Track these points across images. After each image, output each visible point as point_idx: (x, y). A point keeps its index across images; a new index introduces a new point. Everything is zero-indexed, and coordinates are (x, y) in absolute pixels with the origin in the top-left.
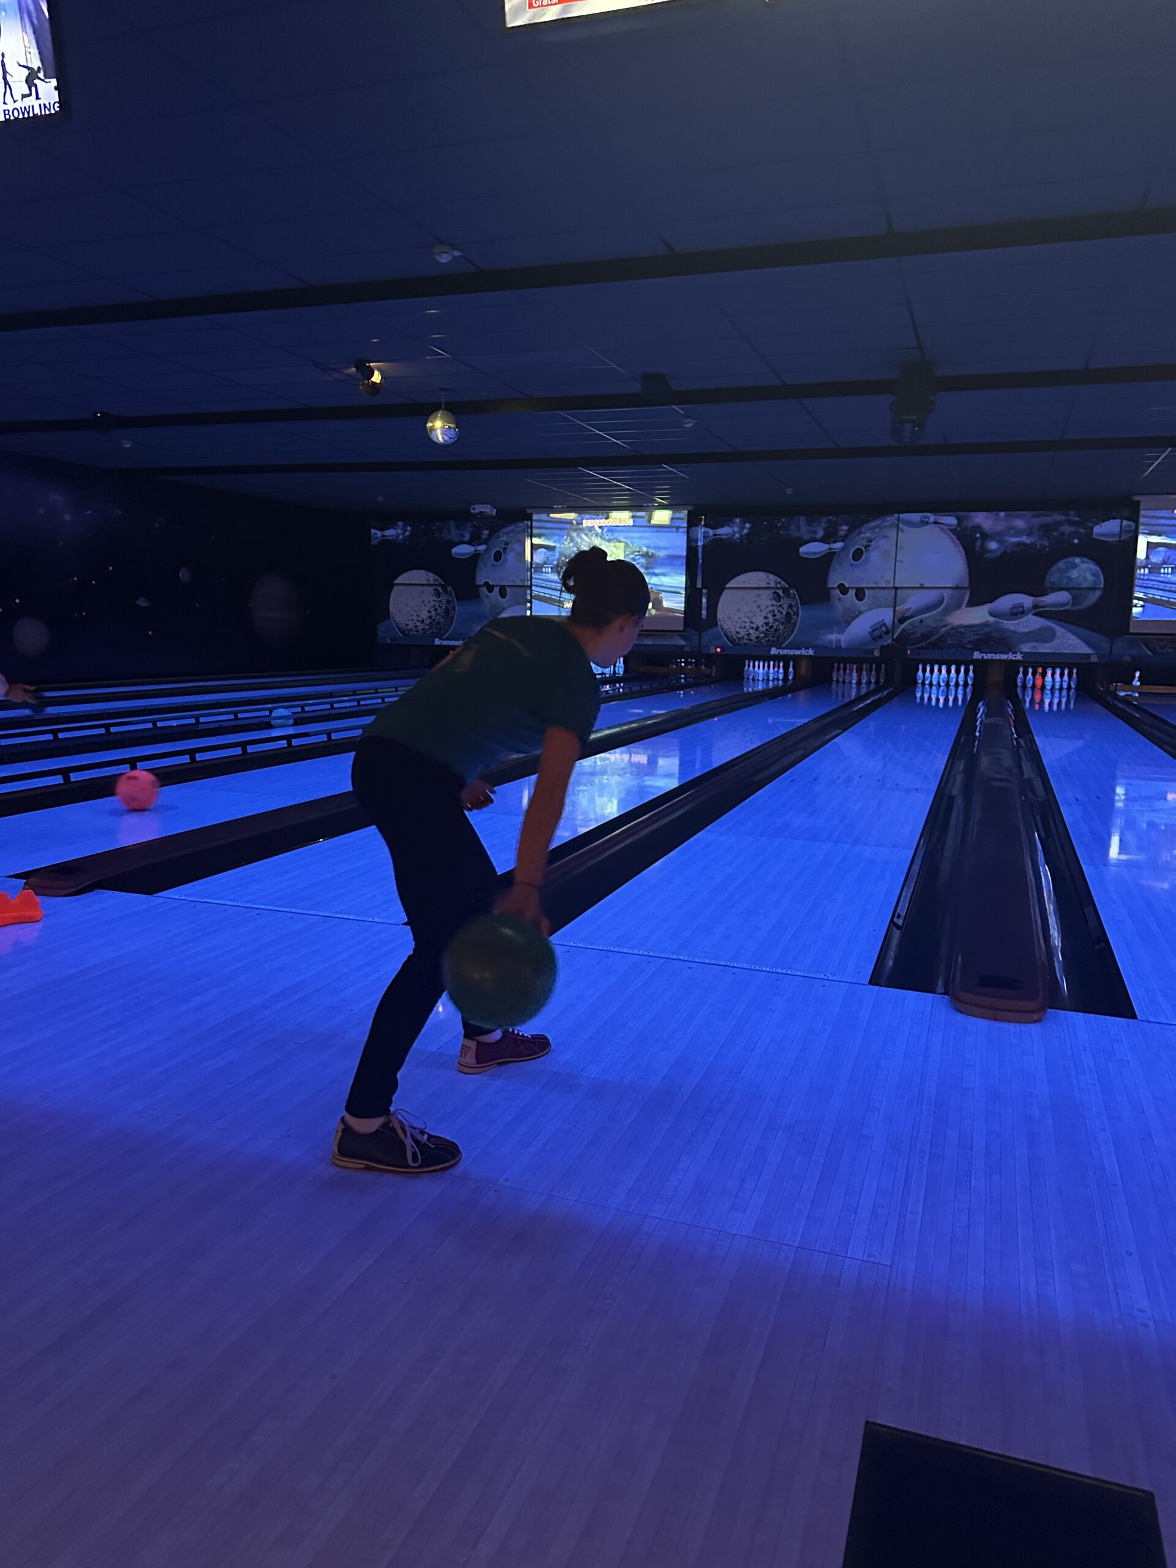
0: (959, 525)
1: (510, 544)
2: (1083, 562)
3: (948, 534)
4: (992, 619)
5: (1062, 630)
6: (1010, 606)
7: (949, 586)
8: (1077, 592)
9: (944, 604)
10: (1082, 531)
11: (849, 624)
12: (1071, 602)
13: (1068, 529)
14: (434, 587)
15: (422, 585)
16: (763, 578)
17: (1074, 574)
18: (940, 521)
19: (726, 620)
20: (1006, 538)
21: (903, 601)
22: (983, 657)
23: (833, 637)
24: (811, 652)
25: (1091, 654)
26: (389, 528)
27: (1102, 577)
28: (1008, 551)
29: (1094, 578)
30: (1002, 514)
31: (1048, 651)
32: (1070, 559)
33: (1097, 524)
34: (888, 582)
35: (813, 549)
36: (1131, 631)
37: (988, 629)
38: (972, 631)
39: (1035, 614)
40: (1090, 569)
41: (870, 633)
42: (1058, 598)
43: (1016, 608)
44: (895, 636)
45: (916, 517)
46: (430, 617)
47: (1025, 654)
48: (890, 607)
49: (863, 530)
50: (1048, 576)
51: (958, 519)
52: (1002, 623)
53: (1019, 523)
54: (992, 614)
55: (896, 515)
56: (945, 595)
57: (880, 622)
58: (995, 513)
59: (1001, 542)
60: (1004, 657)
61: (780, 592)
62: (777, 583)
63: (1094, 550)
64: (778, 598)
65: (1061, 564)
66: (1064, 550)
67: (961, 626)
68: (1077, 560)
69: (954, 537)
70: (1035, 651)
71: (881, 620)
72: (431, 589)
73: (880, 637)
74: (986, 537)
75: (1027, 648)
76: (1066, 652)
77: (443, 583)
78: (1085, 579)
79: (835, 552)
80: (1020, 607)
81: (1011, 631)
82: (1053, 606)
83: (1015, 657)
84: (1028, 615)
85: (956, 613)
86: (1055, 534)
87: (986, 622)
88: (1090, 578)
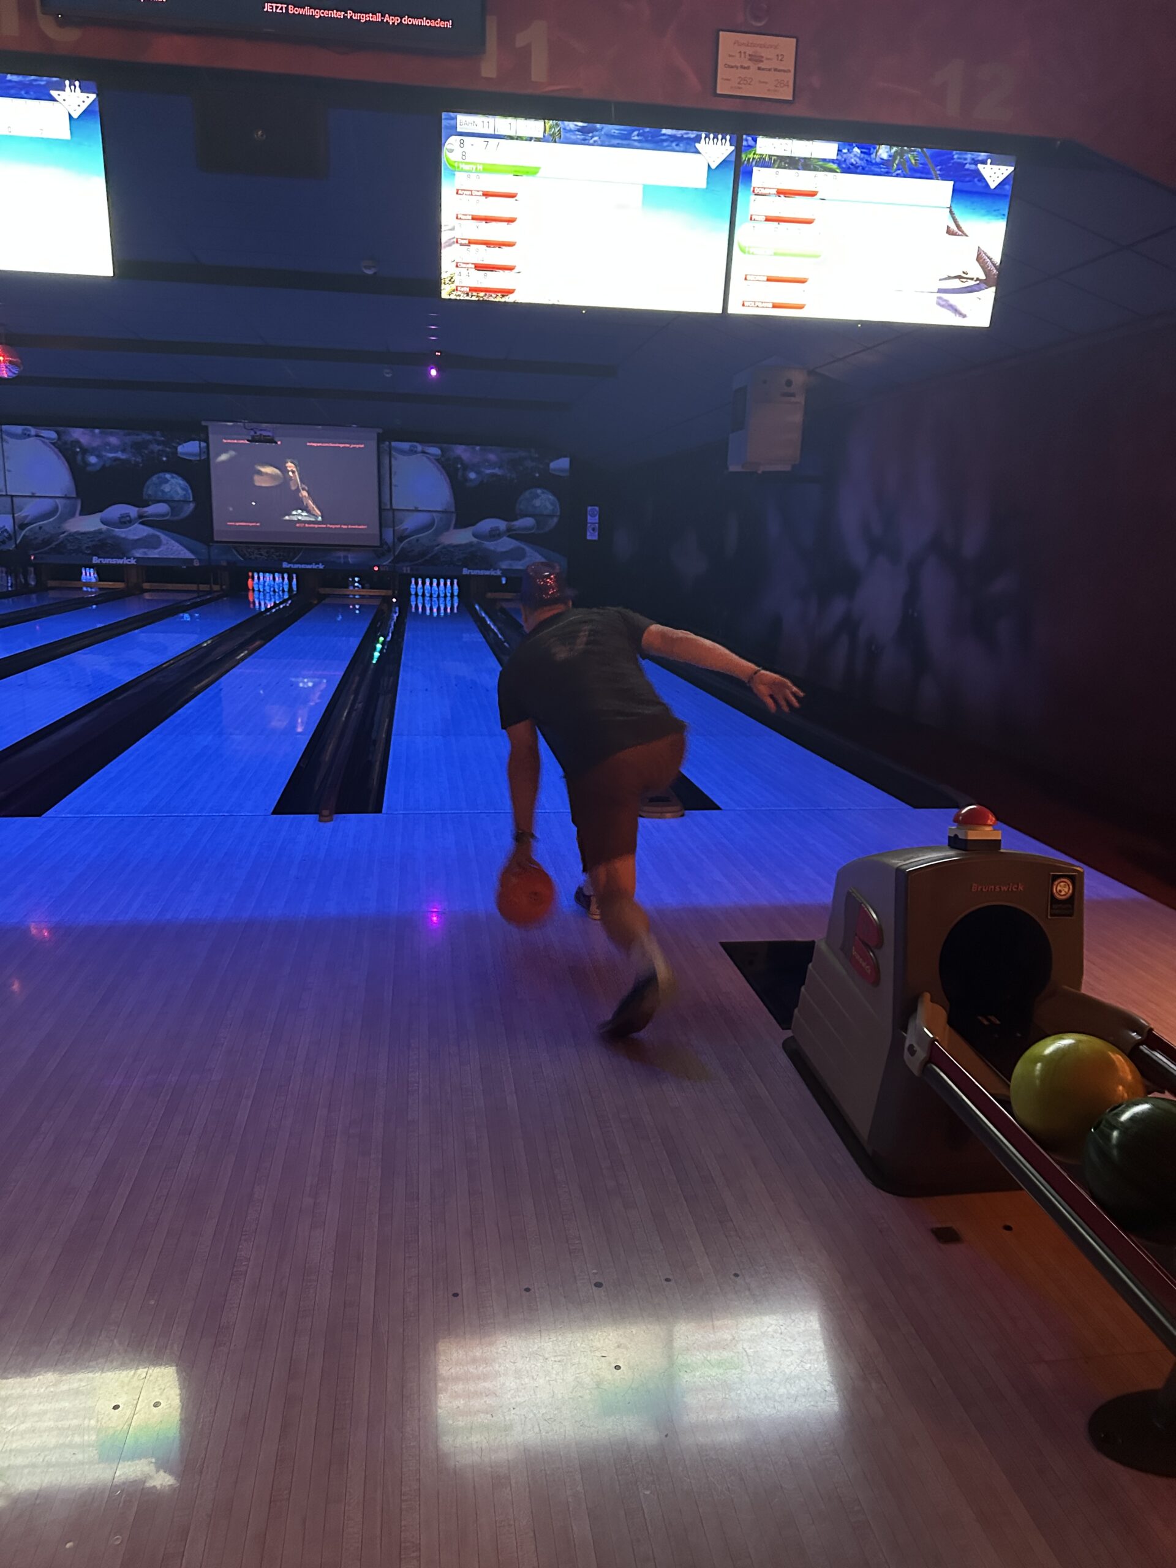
0: (59, 438)
2: (173, 477)
3: (51, 448)
4: (104, 527)
5: (167, 538)
6: (119, 516)
7: (60, 495)
8: (173, 504)
9: (59, 512)
10: (168, 449)
12: (170, 514)
13: (156, 448)
17: (167, 488)
18: (42, 435)
20: (104, 453)
21: (20, 509)
22: (101, 561)
25: (194, 559)
27: (190, 491)
28: (108, 465)
29: (184, 492)
30: (97, 431)
31: (157, 556)
32: (161, 475)
33: (180, 444)
36: (216, 539)
37: (102, 536)
38: (89, 538)
39: (142, 523)
40: (180, 484)
42: (161, 508)
43: (123, 517)
44: (18, 541)
45: (18, 429)
47: (138, 559)
48: (9, 513)
50: (145, 490)
51: (57, 432)
52: (113, 531)
53: (113, 440)
54: (103, 522)
56: (57, 505)
58: (91, 429)
59: (98, 456)
60: (120, 561)
63: (181, 467)
65: (154, 479)
66: (155, 467)
67: (76, 533)
68: (168, 476)
69: (56, 450)
70: (146, 556)
73: (3, 542)
74: (85, 451)
75: (139, 553)
76: (172, 557)
78: (176, 491)
80: (127, 516)
81: (124, 539)
82: (152, 516)
83: (129, 562)
84: (134, 524)
85: (72, 520)
86: (146, 452)
87: (101, 529)
88: (180, 491)
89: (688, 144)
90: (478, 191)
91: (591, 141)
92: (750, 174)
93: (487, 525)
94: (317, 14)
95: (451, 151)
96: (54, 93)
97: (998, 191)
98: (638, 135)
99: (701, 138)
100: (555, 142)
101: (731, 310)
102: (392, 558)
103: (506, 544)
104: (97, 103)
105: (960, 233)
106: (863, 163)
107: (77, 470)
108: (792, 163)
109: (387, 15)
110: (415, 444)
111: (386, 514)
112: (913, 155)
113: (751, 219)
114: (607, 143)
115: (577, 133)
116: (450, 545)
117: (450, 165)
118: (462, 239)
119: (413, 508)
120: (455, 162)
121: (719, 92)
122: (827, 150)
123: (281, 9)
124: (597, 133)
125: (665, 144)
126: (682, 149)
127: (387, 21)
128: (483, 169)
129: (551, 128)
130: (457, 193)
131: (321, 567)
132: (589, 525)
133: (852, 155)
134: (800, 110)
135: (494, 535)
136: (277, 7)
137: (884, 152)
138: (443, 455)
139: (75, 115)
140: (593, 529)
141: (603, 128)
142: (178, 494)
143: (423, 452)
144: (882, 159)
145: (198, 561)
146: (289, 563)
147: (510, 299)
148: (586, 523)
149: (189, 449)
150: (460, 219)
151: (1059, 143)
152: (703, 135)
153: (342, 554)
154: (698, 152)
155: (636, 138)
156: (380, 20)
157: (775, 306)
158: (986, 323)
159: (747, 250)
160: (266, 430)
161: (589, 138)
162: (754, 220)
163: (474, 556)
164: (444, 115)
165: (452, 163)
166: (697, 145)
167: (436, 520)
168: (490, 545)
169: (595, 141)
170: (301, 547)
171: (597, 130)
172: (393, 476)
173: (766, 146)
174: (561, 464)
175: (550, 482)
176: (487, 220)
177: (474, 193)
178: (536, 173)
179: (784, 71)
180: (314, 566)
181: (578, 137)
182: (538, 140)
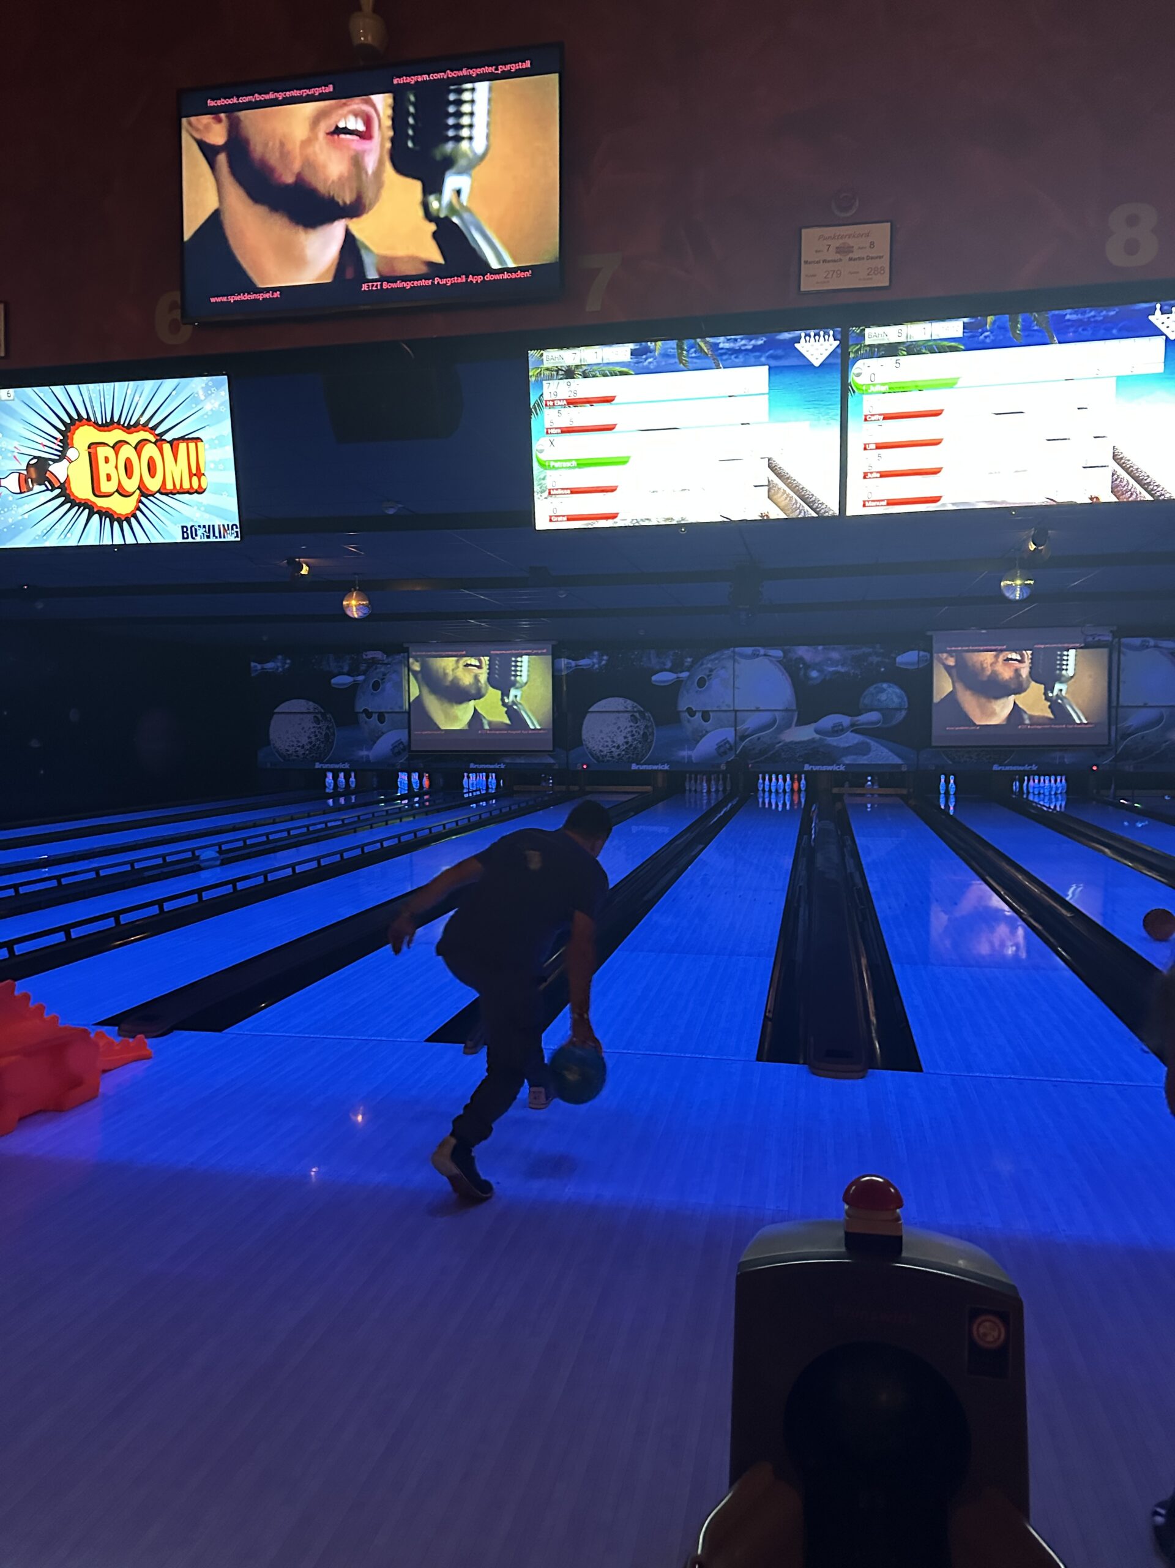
0: (784, 657)
1: (388, 675)
2: (890, 687)
3: (778, 666)
4: (817, 736)
5: (876, 744)
6: (832, 725)
7: (781, 708)
8: (886, 712)
9: (777, 724)
10: (887, 660)
11: (698, 742)
12: (881, 722)
13: (875, 659)
14: (313, 715)
15: (302, 713)
16: (622, 703)
17: (883, 697)
18: (770, 654)
19: (590, 740)
20: (825, 668)
21: (743, 722)
22: (812, 768)
23: (685, 753)
24: (666, 767)
25: (902, 764)
26: (268, 662)
27: (905, 699)
28: (827, 678)
29: (899, 701)
30: (820, 648)
31: (866, 762)
32: (879, 684)
33: (899, 655)
34: (728, 706)
35: (663, 678)
36: (934, 744)
37: (814, 745)
38: (802, 747)
39: (852, 731)
40: (896, 693)
41: (716, 749)
42: (874, 716)
43: (836, 726)
44: (738, 752)
45: (749, 650)
46: (310, 743)
47: (847, 765)
48: (732, 727)
49: (705, 662)
50: (861, 699)
51: (784, 652)
52: (825, 739)
53: (835, 655)
54: (817, 731)
55: (732, 649)
56: (777, 717)
57: (724, 740)
58: (813, 647)
59: (820, 671)
60: (830, 768)
61: (637, 715)
62: (634, 707)
63: (898, 677)
64: (634, 719)
65: (872, 689)
66: (874, 677)
67: (791, 743)
68: (885, 686)
69: (782, 667)
70: (855, 763)
71: (724, 738)
72: (311, 716)
73: (725, 753)
74: (808, 667)
75: (848, 760)
76: (880, 763)
77: (323, 711)
78: (892, 700)
79: (682, 681)
80: (839, 725)
81: (833, 747)
82: (867, 724)
83: (839, 768)
84: (846, 732)
85: (788, 731)
86: (865, 664)
87: (813, 739)
88: (896, 700)
102: (1114, 756)
107: (799, 684)
110: (1148, 639)
111: (1113, 711)
119: (1142, 704)
142: (894, 702)
143: (1156, 646)
145: (906, 766)
146: (1000, 765)
149: (908, 659)
153: (1058, 754)
167: (1165, 717)
170: (1012, 749)
172: (1121, 672)
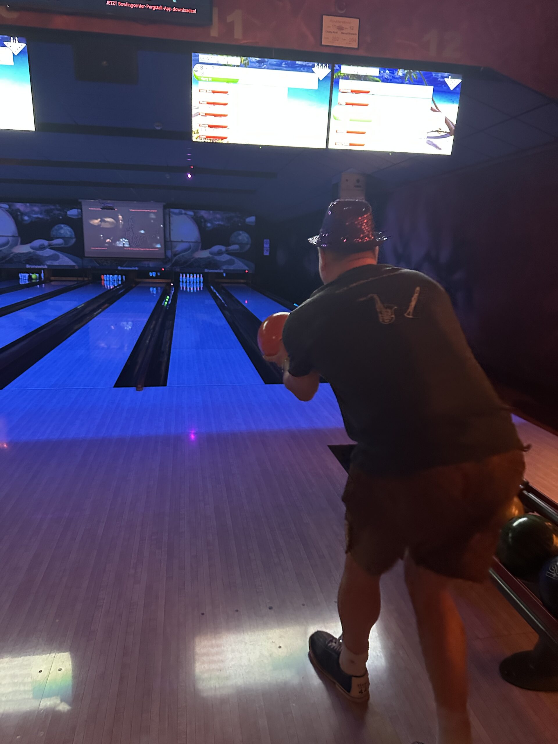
0: (10, 208)
2: (65, 227)
3: (6, 213)
4: (32, 251)
5: (63, 256)
6: (39, 245)
7: (10, 235)
8: (65, 239)
9: (10, 243)
10: (62, 213)
12: (64, 244)
13: (57, 212)
17: (62, 231)
18: (1, 206)
20: (31, 215)
22: (31, 267)
25: (75, 265)
27: (73, 233)
28: (33, 221)
30: (28, 204)
31: (57, 264)
32: (59, 225)
33: (68, 210)
36: (86, 255)
37: (30, 255)
38: (24, 256)
39: (50, 248)
40: (68, 230)
42: (58, 242)
43: (41, 245)
47: (48, 266)
50: (52, 232)
51: (9, 206)
52: (36, 252)
53: (36, 209)
54: (32, 248)
56: (10, 240)
58: (25, 204)
59: (29, 217)
63: (69, 222)
65: (56, 227)
66: (56, 221)
67: (18, 253)
68: (62, 226)
69: (8, 214)
70: (52, 264)
74: (22, 214)
75: (49, 263)
76: (65, 264)
78: (67, 234)
80: (43, 245)
81: (41, 256)
82: (56, 245)
83: (45, 267)
84: (46, 249)
85: (16, 248)
86: (52, 214)
87: (30, 251)
88: (68, 233)
89: (309, 68)
90: (210, 90)
91: (263, 67)
92: (338, 83)
93: (216, 248)
94: (132, 6)
95: (196, 71)
96: (5, 43)
97: (454, 91)
98: (285, 64)
99: (315, 66)
100: (246, 67)
101: (331, 147)
102: (171, 264)
103: (225, 257)
104: (26, 48)
105: (438, 110)
106: (391, 78)
107: (19, 223)
108: (358, 77)
109: (165, 7)
110: (181, 210)
111: (167, 243)
112: (414, 74)
113: (339, 104)
114: (270, 68)
115: (256, 63)
116: (199, 258)
117: (196, 77)
118: (202, 113)
119: (180, 240)
120: (198, 77)
121: (323, 43)
122: (374, 71)
123: (115, 4)
124: (265, 63)
125: (298, 68)
126: (305, 71)
127: (165, 10)
128: (212, 80)
129: (244, 61)
130: (200, 91)
131: (137, 269)
132: (265, 249)
133: (385, 74)
134: (362, 53)
135: (220, 253)
136: (112, 3)
137: (401, 73)
138: (194, 215)
139: (16, 54)
140: (267, 250)
141: (268, 61)
143: (185, 214)
144: (399, 76)
145: (77, 266)
146: (121, 267)
147: (225, 141)
148: (263, 247)
149: (73, 213)
150: (201, 103)
151: (482, 69)
152: (316, 64)
153: (146, 263)
154: (313, 72)
155: (284, 66)
156: (162, 9)
157: (351, 145)
158: (449, 153)
159: (337, 119)
160: (110, 203)
161: (262, 66)
162: (341, 104)
163: (210, 263)
164: (193, 54)
165: (197, 77)
166: (313, 69)
167: (192, 247)
168: (217, 258)
169: (265, 67)
170: (126, 259)
171: (265, 62)
172: (171, 226)
173: (346, 69)
174: (251, 220)
175: (246, 228)
176: (214, 104)
177: (207, 91)
178: (237, 82)
179: (353, 34)
180: (133, 268)
181: (257, 65)
182: (238, 66)
